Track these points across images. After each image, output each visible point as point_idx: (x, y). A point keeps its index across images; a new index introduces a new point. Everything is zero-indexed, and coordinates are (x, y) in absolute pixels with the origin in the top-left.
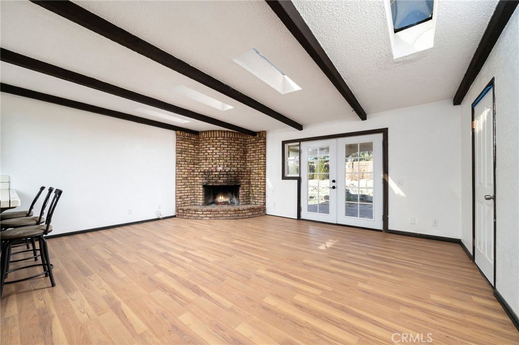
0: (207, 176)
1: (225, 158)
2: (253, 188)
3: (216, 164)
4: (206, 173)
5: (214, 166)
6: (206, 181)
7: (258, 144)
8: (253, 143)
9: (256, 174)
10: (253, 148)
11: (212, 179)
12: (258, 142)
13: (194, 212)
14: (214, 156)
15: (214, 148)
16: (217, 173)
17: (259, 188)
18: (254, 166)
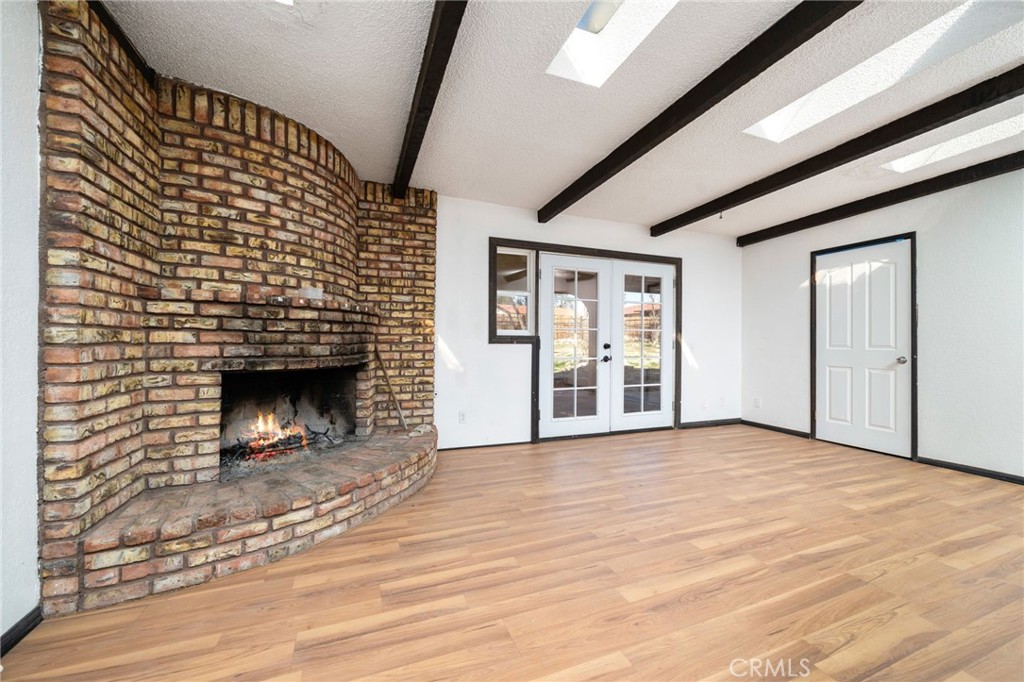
0: (257, 325)
1: (319, 254)
2: (390, 373)
3: (280, 270)
4: (252, 311)
5: (272, 279)
6: (245, 351)
7: (413, 228)
8: (388, 220)
9: (403, 325)
10: (391, 236)
11: (284, 342)
12: (411, 222)
13: (262, 526)
14: (273, 233)
15: (272, 197)
16: (309, 314)
17: (415, 372)
18: (395, 298)
